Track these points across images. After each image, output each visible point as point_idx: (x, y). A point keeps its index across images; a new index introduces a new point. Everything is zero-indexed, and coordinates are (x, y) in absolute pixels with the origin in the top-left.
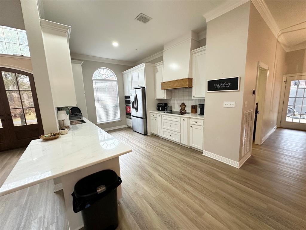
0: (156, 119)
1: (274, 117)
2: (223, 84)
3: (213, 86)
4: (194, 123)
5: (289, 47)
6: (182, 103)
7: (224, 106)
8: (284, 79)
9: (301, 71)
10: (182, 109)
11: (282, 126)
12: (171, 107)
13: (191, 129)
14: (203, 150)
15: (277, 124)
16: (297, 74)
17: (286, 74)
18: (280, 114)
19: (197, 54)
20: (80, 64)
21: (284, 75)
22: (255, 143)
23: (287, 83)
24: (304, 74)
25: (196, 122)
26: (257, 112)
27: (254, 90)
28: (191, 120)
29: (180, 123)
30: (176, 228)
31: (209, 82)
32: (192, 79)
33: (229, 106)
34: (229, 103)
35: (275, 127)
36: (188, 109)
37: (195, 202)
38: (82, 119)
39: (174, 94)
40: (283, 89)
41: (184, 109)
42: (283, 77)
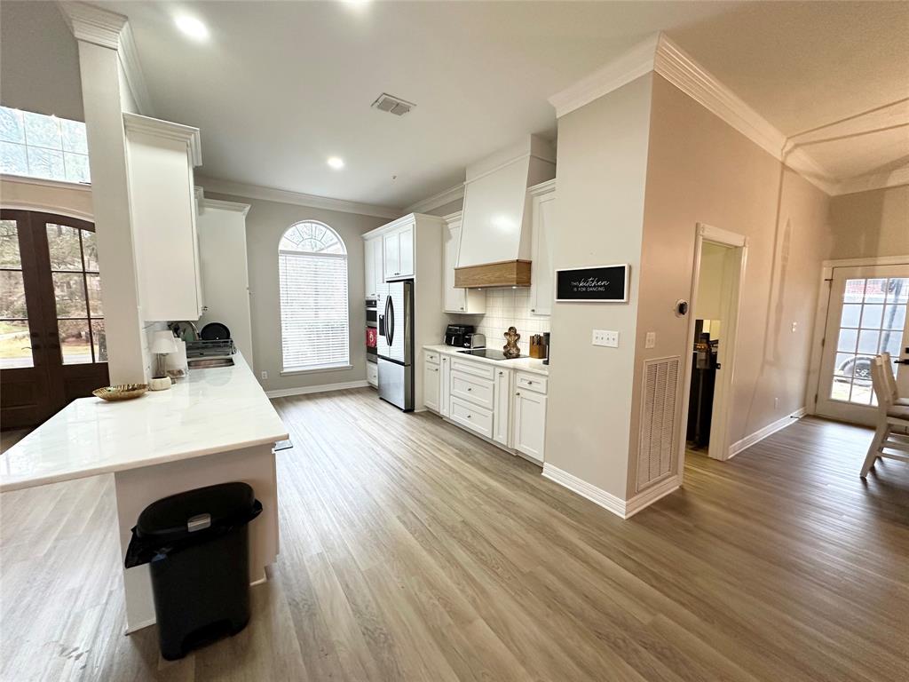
0: (438, 367)
1: (793, 381)
2: (592, 283)
4: (525, 384)
5: (838, 181)
6: (511, 328)
7: (594, 343)
8: (826, 273)
10: (509, 344)
11: (820, 412)
12: (483, 338)
13: (518, 399)
14: (545, 463)
15: (804, 405)
16: (861, 262)
17: (831, 259)
18: (814, 378)
19: (542, 198)
20: (241, 211)
21: (825, 263)
22: (710, 455)
23: (834, 286)
25: (530, 383)
26: (715, 366)
27: (682, 301)
28: (520, 375)
29: (492, 383)
30: (386, 645)
31: (560, 273)
32: (529, 263)
33: (604, 343)
34: (605, 333)
35: (797, 413)
36: (524, 346)
37: (463, 591)
38: (231, 356)
39: (491, 301)
40: (823, 301)
41: (515, 346)
42: (821, 266)
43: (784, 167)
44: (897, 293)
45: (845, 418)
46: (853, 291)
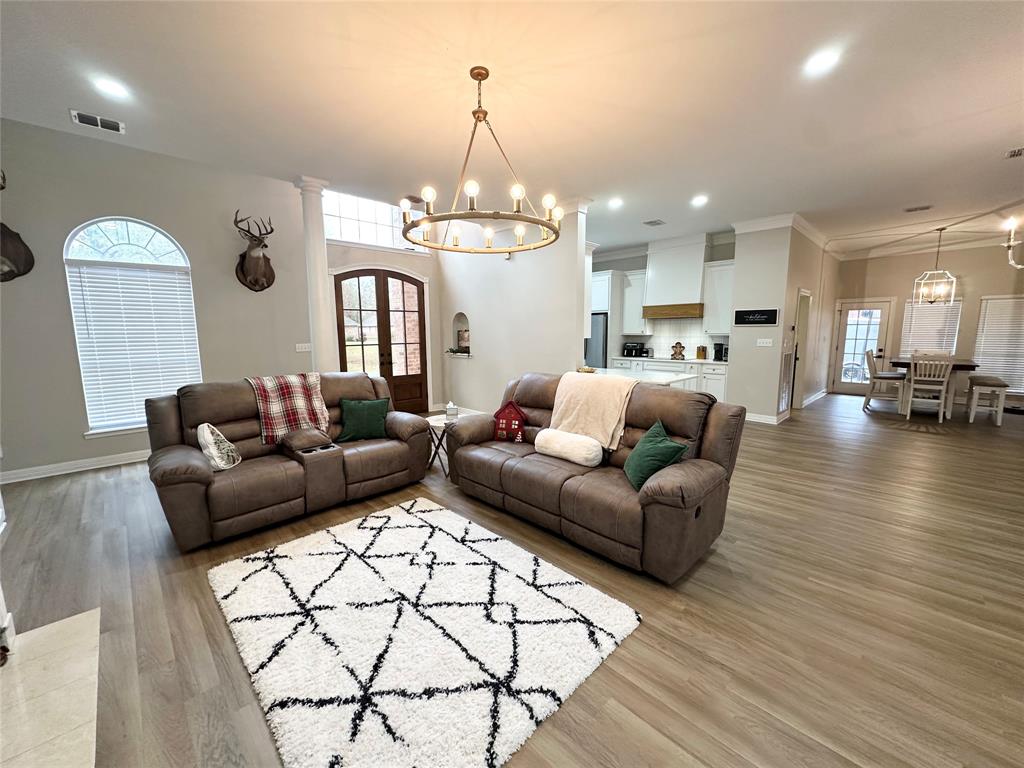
1: (822, 374)
2: (757, 317)
3: (742, 318)
4: (711, 371)
5: (844, 253)
6: (677, 343)
7: (757, 345)
8: (838, 307)
9: (862, 295)
10: (675, 353)
11: (836, 390)
12: (652, 350)
13: (704, 381)
15: (827, 387)
16: (857, 300)
17: (841, 298)
18: (832, 368)
19: (713, 269)
21: (838, 300)
23: (843, 314)
24: (867, 300)
25: (714, 370)
26: (796, 359)
27: (793, 325)
28: (704, 367)
32: (703, 305)
33: (765, 345)
34: (764, 340)
35: (824, 391)
39: (658, 327)
40: (836, 324)
41: (681, 353)
42: (835, 303)
43: (824, 251)
44: (871, 317)
45: (849, 392)
46: (853, 316)
